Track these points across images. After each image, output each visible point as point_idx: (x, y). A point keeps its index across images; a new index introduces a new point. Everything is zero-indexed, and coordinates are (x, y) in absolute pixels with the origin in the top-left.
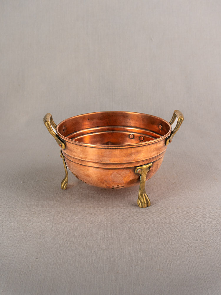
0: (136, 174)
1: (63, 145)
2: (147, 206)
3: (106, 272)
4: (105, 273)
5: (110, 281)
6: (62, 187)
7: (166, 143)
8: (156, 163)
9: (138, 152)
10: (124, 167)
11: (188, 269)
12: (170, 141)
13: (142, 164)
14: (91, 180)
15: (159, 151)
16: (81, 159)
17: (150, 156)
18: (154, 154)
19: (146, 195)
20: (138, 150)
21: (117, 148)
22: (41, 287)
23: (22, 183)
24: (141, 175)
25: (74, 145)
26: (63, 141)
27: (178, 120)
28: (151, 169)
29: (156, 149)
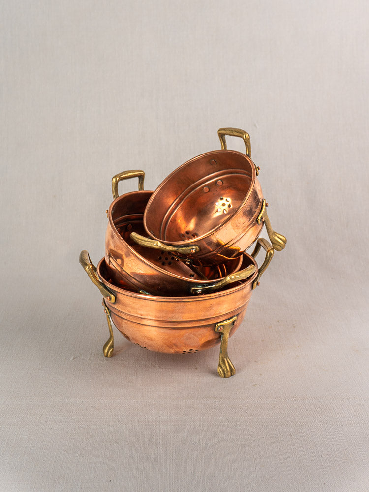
0: (216, 332)
1: (113, 296)
2: (232, 375)
6: (105, 354)
7: (252, 287)
8: (240, 316)
9: (219, 304)
10: (201, 325)
12: (258, 284)
13: (224, 319)
14: (153, 344)
15: (245, 299)
16: (141, 317)
17: (234, 307)
18: (239, 304)
19: (228, 360)
20: (220, 301)
21: (192, 300)
23: (73, 359)
24: (223, 334)
25: (130, 298)
26: (112, 292)
27: (267, 254)
28: (235, 324)
29: (242, 297)
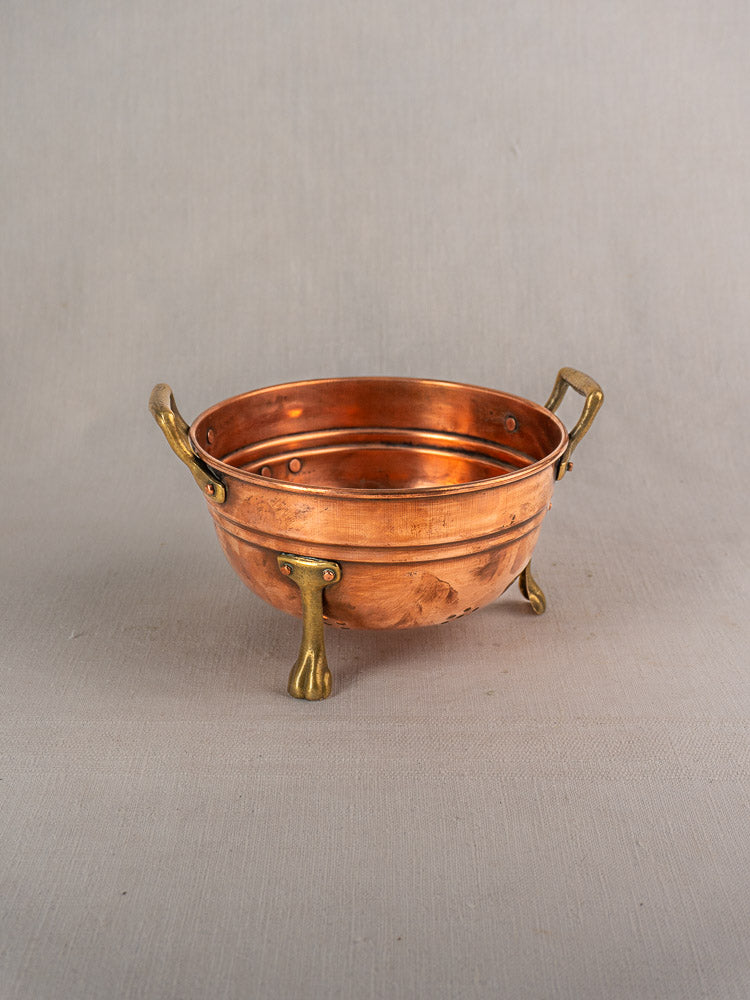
3: (359, 939)
4: (355, 942)
5: (373, 971)
11: (638, 930)
22: (139, 991)
